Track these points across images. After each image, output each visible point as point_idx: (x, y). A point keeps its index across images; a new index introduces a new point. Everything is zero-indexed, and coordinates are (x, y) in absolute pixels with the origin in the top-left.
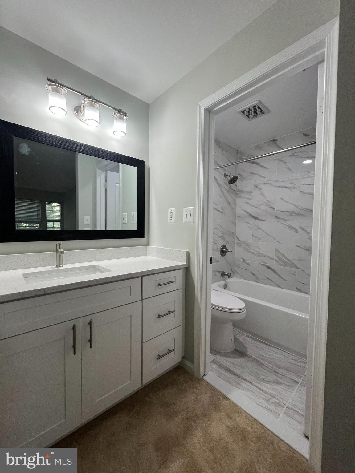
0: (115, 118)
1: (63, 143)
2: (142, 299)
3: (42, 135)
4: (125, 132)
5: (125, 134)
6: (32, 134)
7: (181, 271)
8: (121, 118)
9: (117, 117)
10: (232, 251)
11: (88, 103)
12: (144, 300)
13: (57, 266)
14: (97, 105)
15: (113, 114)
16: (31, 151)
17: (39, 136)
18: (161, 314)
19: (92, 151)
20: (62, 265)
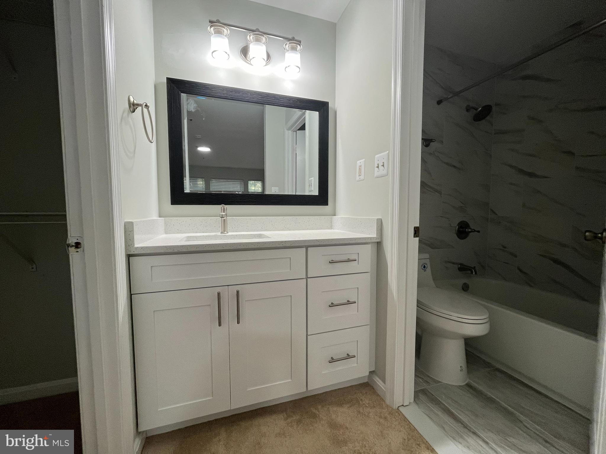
0: (287, 50)
1: (228, 93)
2: (307, 278)
3: (207, 88)
4: (300, 66)
5: (300, 68)
6: (197, 87)
7: (369, 246)
8: (294, 49)
9: (289, 49)
10: (479, 232)
11: (253, 38)
12: (309, 279)
13: (222, 233)
14: (264, 39)
15: (284, 46)
16: (196, 107)
17: (204, 89)
18: (335, 303)
19: (260, 97)
20: (227, 232)
